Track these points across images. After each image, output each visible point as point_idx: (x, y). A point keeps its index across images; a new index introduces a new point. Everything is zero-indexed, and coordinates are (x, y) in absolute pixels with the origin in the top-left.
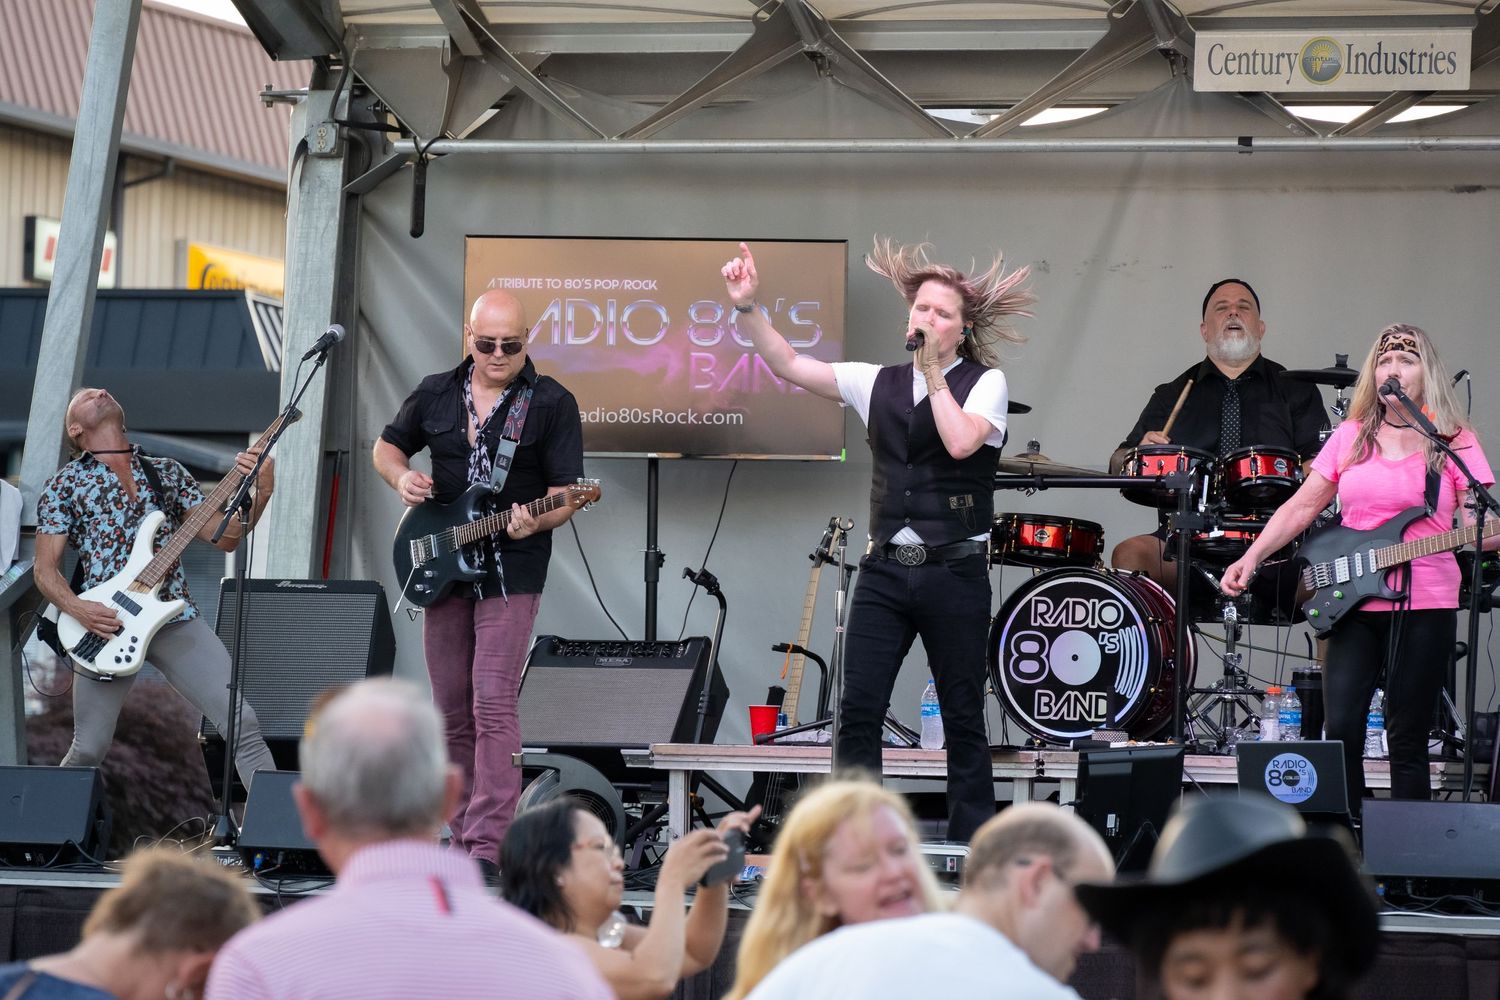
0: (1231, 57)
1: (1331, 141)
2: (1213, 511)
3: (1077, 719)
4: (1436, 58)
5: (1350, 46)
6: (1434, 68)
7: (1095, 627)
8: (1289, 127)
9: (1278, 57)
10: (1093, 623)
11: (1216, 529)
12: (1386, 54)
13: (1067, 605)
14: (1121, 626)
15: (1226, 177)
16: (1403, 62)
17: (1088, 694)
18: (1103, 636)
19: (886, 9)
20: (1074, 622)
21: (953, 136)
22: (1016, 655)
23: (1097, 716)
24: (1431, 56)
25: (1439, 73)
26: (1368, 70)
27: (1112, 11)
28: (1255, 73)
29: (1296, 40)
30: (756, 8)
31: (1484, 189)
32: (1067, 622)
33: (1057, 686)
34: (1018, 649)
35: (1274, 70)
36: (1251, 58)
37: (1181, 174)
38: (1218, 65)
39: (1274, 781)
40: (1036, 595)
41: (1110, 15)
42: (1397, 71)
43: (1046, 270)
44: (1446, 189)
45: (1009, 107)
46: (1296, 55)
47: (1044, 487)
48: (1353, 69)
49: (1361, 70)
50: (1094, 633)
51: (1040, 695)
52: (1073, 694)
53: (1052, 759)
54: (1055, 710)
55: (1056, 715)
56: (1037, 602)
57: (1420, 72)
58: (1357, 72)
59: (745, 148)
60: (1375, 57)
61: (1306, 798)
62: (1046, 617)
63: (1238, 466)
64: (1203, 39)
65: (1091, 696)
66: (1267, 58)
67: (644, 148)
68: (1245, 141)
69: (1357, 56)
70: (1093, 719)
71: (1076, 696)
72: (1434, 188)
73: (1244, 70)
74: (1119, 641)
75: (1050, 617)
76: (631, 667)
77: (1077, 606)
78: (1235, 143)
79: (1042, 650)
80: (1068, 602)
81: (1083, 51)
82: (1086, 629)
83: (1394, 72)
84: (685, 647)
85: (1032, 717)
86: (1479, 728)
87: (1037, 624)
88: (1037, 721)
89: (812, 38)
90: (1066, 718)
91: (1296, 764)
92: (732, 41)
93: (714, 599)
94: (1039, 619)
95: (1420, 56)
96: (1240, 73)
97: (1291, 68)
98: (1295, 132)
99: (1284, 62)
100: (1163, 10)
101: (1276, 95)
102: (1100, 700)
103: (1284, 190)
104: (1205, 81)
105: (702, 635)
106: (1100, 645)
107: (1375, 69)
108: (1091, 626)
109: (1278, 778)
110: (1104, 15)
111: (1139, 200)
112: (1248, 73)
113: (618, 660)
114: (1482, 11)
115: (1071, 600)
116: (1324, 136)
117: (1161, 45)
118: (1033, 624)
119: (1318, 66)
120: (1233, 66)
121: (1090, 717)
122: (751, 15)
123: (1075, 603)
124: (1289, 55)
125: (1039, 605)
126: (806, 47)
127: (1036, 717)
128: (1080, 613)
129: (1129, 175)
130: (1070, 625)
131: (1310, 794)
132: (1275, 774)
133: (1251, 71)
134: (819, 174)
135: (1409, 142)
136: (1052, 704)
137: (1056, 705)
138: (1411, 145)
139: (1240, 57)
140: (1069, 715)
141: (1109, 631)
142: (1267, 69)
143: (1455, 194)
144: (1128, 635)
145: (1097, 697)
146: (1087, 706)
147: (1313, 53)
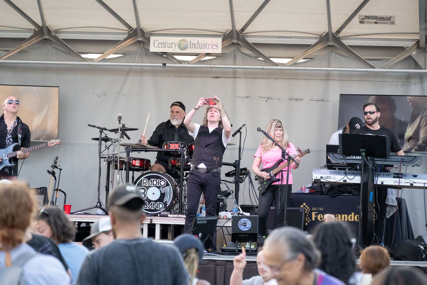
0: (160, 43)
1: (186, 65)
2: (189, 158)
3: (154, 209)
4: (213, 45)
5: (190, 41)
6: (212, 48)
7: (159, 186)
8: (175, 61)
9: (172, 43)
10: (158, 185)
11: (190, 162)
12: (200, 44)
14: (166, 186)
15: (154, 72)
16: (205, 46)
17: (157, 203)
18: (161, 188)
19: (68, 28)
20: (153, 185)
21: (87, 61)
24: (211, 44)
25: (213, 49)
26: (195, 48)
27: (130, 31)
28: (166, 47)
29: (177, 39)
30: (35, 28)
31: (220, 77)
32: (152, 185)
35: (171, 47)
36: (165, 44)
37: (142, 71)
38: (156, 45)
39: (241, 225)
40: (143, 178)
41: (129, 32)
42: (203, 48)
43: (105, 95)
44: (210, 77)
45: (102, 54)
46: (176, 43)
47: (146, 151)
48: (191, 47)
49: (193, 47)
50: (159, 188)
52: (153, 203)
53: (155, 219)
54: (148, 206)
55: (148, 208)
56: (144, 180)
57: (209, 48)
58: (192, 48)
59: (32, 63)
60: (197, 44)
61: (248, 229)
62: (146, 183)
63: (192, 147)
64: (152, 39)
65: (158, 203)
66: (169, 44)
67: (5, 62)
68: (164, 64)
69: (192, 44)
70: (158, 209)
71: (154, 203)
72: (207, 77)
73: (163, 46)
74: (165, 190)
75: (147, 184)
77: (154, 181)
78: (162, 65)
79: (145, 192)
80: (152, 180)
81: (120, 40)
82: (156, 187)
83: (202, 48)
84: (41, 189)
86: (255, 212)
89: (47, 35)
90: (151, 209)
91: (246, 221)
92: (28, 35)
93: (53, 178)
94: (144, 184)
95: (209, 44)
96: (162, 47)
97: (175, 47)
98: (176, 62)
99: (173, 45)
100: (141, 31)
101: (171, 53)
103: (169, 76)
104: (153, 49)
105: (45, 187)
106: (160, 191)
107: (197, 47)
108: (158, 186)
109: (241, 224)
110: (127, 32)
111: (130, 78)
112: (164, 47)
114: (225, 34)
115: (153, 179)
116: (185, 64)
117: (139, 39)
118: (143, 185)
119: (182, 46)
120: (160, 45)
121: (157, 208)
122: (34, 29)
123: (154, 180)
124: (175, 43)
126: (45, 37)
128: (155, 183)
129: (128, 72)
130: (152, 186)
131: (249, 228)
132: (240, 224)
133: (165, 47)
134: (46, 69)
135: (207, 66)
136: (147, 205)
138: (207, 67)
139: (162, 43)
140: (152, 208)
141: (162, 187)
142: (169, 47)
143: (213, 79)
144: (167, 188)
145: (159, 204)
146: (156, 206)
147: (181, 43)
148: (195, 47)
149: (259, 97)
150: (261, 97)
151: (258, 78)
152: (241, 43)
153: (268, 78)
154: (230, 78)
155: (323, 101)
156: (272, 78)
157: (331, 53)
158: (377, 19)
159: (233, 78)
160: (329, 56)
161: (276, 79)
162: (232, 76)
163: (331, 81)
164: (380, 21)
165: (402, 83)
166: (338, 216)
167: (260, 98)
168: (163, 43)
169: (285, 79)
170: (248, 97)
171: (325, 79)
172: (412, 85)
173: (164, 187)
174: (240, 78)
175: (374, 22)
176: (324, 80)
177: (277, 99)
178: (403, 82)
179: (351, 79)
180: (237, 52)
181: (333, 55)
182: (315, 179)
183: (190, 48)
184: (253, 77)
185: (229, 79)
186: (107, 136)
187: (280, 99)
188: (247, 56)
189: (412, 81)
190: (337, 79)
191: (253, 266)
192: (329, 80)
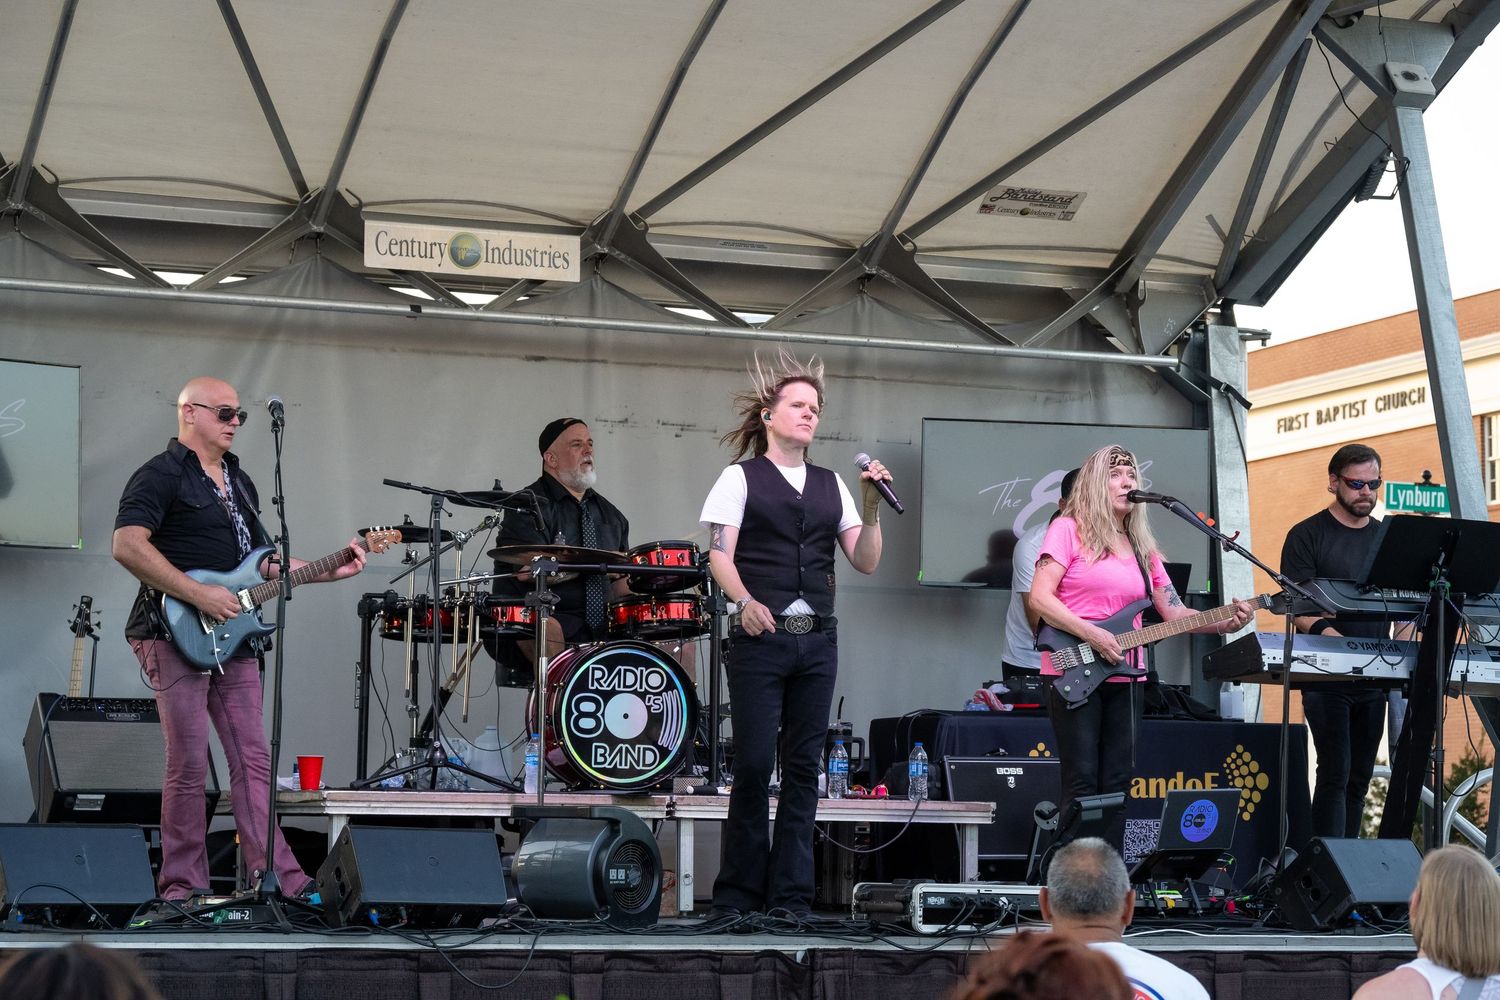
0: (394, 242)
1: (480, 314)
3: (628, 767)
4: (554, 257)
5: (487, 241)
6: (552, 264)
7: (643, 690)
8: (440, 300)
9: (431, 245)
10: (641, 688)
12: (516, 250)
13: (619, 672)
14: (666, 690)
15: (350, 334)
16: (529, 258)
17: (637, 746)
18: (650, 698)
20: (625, 686)
21: (170, 287)
22: (576, 714)
23: (644, 765)
24: (550, 254)
25: (556, 267)
28: (413, 257)
29: (446, 234)
31: (547, 359)
32: (619, 686)
33: (610, 739)
34: (578, 709)
35: (429, 255)
36: (410, 244)
38: (383, 247)
39: (1189, 823)
40: (593, 663)
42: (524, 264)
44: (519, 357)
46: (446, 245)
48: (490, 260)
49: (496, 260)
50: (642, 696)
51: (597, 747)
52: (624, 746)
54: (609, 760)
55: (610, 764)
56: (594, 669)
57: (542, 266)
58: (493, 262)
60: (507, 252)
61: (1206, 837)
62: (602, 681)
64: (371, 227)
65: (639, 749)
66: (423, 245)
68: (416, 308)
69: (493, 250)
70: (641, 767)
71: (627, 748)
72: (510, 356)
73: (404, 252)
74: (662, 702)
75: (605, 682)
76: (142, 721)
78: (409, 309)
79: (598, 709)
80: (620, 670)
81: (269, 229)
82: (635, 692)
83: (521, 264)
85: (590, 766)
87: (594, 688)
88: (595, 769)
89: (22, 198)
90: (618, 767)
91: (1206, 809)
94: (595, 683)
96: (401, 255)
97: (442, 256)
98: (446, 304)
99: (436, 249)
100: (335, 199)
101: (427, 273)
102: (648, 753)
103: (394, 350)
104: (375, 259)
106: (647, 707)
107: (507, 260)
108: (639, 690)
109: (1190, 821)
112: (407, 256)
113: (127, 715)
114: (589, 227)
115: (623, 668)
116: (476, 309)
117: (315, 228)
118: (590, 687)
119: (462, 255)
120: (395, 249)
121: (638, 766)
123: (626, 671)
124: (440, 244)
125: (596, 672)
126: (13, 205)
127: (593, 766)
128: (630, 679)
130: (622, 689)
131: (1210, 834)
132: (1188, 818)
133: (410, 254)
136: (607, 755)
137: (610, 755)
139: (401, 243)
140: (621, 764)
141: (655, 694)
142: (423, 254)
143: (526, 363)
144: (669, 697)
145: (645, 749)
146: (636, 756)
147: (459, 245)
148: (501, 260)
149: (659, 421)
150: (664, 424)
151: (655, 364)
152: (623, 256)
153: (686, 367)
154: (577, 361)
155: (838, 438)
156: (695, 367)
157: (862, 299)
158: (1037, 201)
159: (584, 361)
160: (855, 309)
161: (707, 369)
162: (582, 356)
163: (858, 381)
164: (1037, 209)
165: (1046, 395)
166: (1137, 783)
167: (660, 425)
168: (406, 241)
169: (730, 370)
170: (626, 420)
171: (843, 375)
172: (1073, 400)
173: (660, 694)
174: (604, 362)
175: (1021, 209)
176: (839, 377)
177: (710, 431)
178: (1049, 391)
179: (915, 378)
180: (599, 281)
181: (867, 305)
182: (1269, 664)
183: (487, 261)
184: (640, 361)
185: (572, 365)
186: (411, 523)
187: (715, 431)
188: (625, 298)
189: (1075, 388)
190: (877, 377)
191: (1329, 969)
192: (856, 377)
